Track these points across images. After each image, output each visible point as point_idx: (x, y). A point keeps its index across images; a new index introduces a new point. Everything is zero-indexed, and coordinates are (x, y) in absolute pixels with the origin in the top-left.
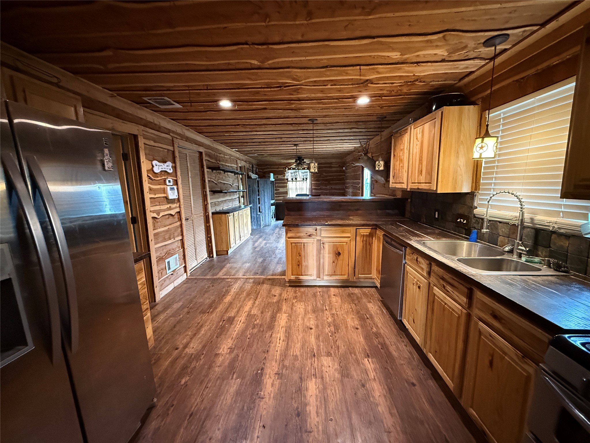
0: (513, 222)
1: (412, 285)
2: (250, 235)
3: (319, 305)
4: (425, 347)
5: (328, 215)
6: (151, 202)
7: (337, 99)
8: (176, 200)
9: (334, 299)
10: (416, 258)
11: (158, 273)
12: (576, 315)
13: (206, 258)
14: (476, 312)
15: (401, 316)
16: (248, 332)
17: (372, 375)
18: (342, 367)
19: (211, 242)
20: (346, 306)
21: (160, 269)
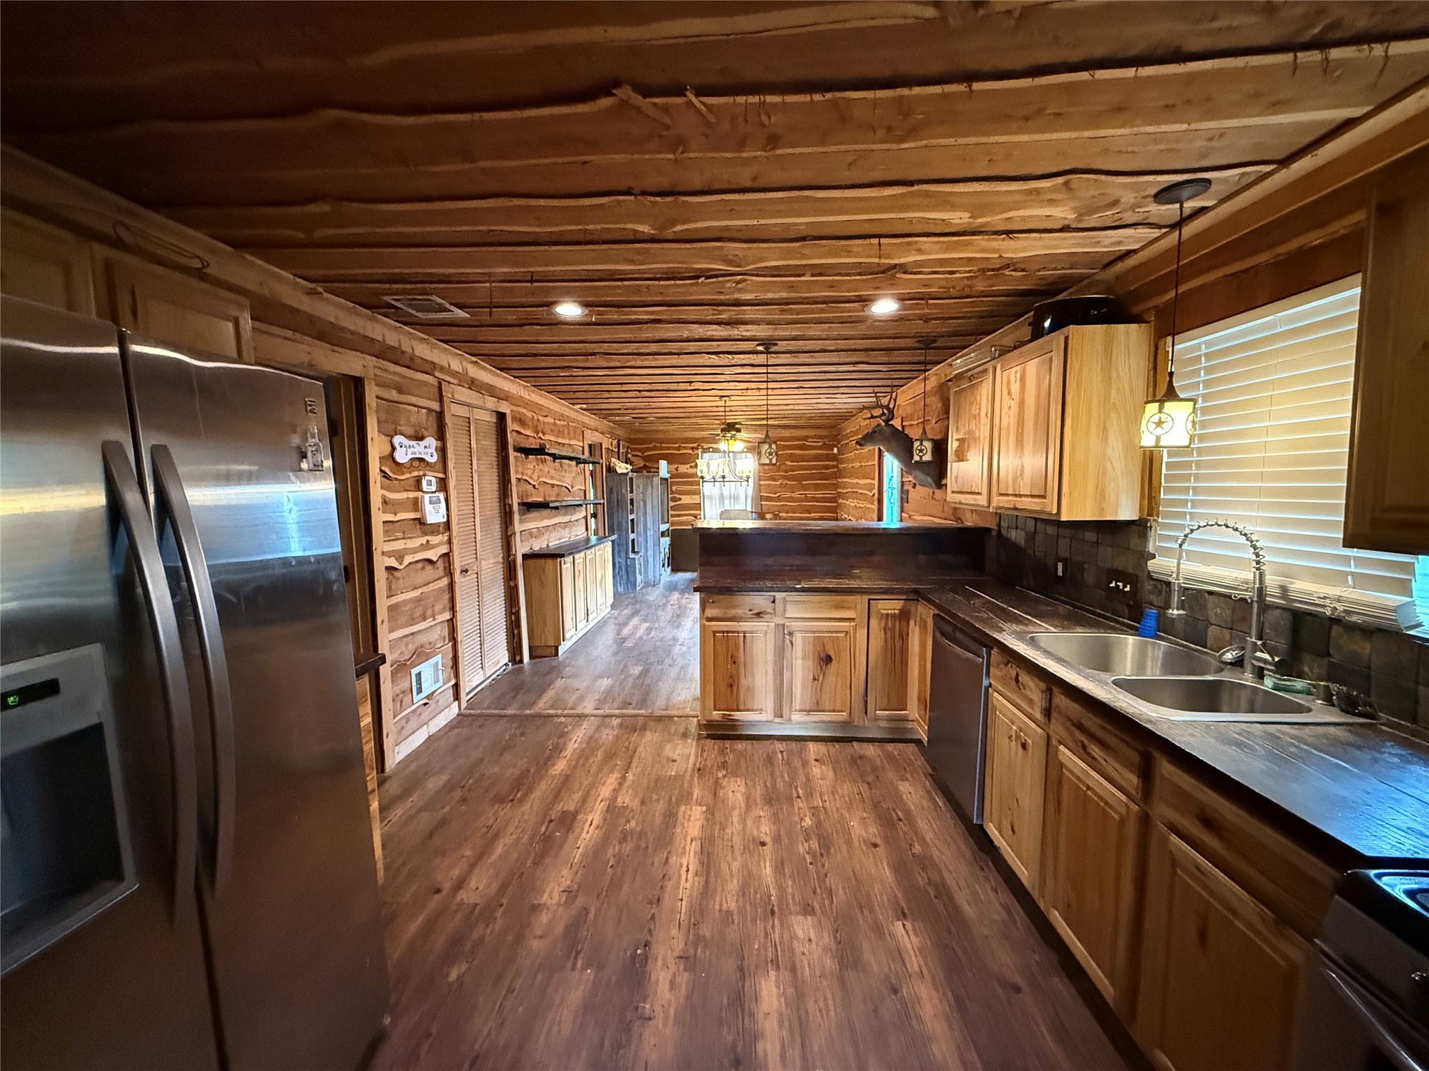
0: (1239, 594)
1: (1007, 740)
2: (609, 609)
3: (781, 785)
4: (1042, 895)
5: (800, 566)
6: (386, 532)
7: (823, 303)
8: (442, 526)
9: (816, 770)
10: (1014, 674)
11: (393, 700)
12: (1393, 823)
13: (506, 665)
14: (1163, 811)
15: (981, 814)
16: (610, 852)
17: (914, 963)
18: (840, 943)
19: (519, 626)
20: (846, 788)
21: (398, 692)
